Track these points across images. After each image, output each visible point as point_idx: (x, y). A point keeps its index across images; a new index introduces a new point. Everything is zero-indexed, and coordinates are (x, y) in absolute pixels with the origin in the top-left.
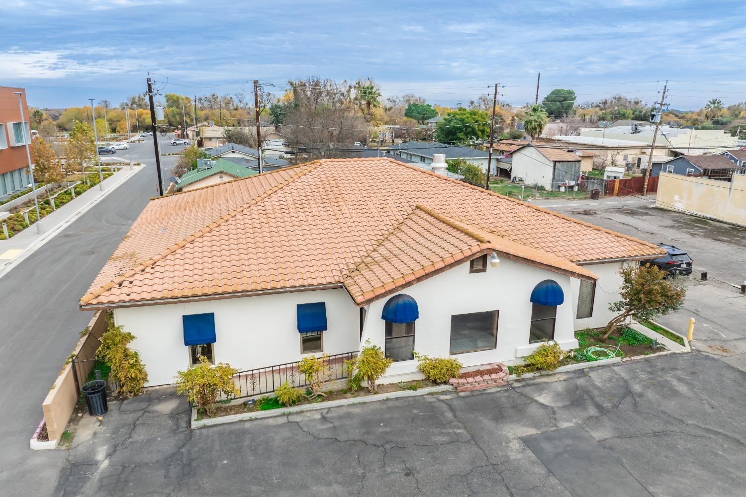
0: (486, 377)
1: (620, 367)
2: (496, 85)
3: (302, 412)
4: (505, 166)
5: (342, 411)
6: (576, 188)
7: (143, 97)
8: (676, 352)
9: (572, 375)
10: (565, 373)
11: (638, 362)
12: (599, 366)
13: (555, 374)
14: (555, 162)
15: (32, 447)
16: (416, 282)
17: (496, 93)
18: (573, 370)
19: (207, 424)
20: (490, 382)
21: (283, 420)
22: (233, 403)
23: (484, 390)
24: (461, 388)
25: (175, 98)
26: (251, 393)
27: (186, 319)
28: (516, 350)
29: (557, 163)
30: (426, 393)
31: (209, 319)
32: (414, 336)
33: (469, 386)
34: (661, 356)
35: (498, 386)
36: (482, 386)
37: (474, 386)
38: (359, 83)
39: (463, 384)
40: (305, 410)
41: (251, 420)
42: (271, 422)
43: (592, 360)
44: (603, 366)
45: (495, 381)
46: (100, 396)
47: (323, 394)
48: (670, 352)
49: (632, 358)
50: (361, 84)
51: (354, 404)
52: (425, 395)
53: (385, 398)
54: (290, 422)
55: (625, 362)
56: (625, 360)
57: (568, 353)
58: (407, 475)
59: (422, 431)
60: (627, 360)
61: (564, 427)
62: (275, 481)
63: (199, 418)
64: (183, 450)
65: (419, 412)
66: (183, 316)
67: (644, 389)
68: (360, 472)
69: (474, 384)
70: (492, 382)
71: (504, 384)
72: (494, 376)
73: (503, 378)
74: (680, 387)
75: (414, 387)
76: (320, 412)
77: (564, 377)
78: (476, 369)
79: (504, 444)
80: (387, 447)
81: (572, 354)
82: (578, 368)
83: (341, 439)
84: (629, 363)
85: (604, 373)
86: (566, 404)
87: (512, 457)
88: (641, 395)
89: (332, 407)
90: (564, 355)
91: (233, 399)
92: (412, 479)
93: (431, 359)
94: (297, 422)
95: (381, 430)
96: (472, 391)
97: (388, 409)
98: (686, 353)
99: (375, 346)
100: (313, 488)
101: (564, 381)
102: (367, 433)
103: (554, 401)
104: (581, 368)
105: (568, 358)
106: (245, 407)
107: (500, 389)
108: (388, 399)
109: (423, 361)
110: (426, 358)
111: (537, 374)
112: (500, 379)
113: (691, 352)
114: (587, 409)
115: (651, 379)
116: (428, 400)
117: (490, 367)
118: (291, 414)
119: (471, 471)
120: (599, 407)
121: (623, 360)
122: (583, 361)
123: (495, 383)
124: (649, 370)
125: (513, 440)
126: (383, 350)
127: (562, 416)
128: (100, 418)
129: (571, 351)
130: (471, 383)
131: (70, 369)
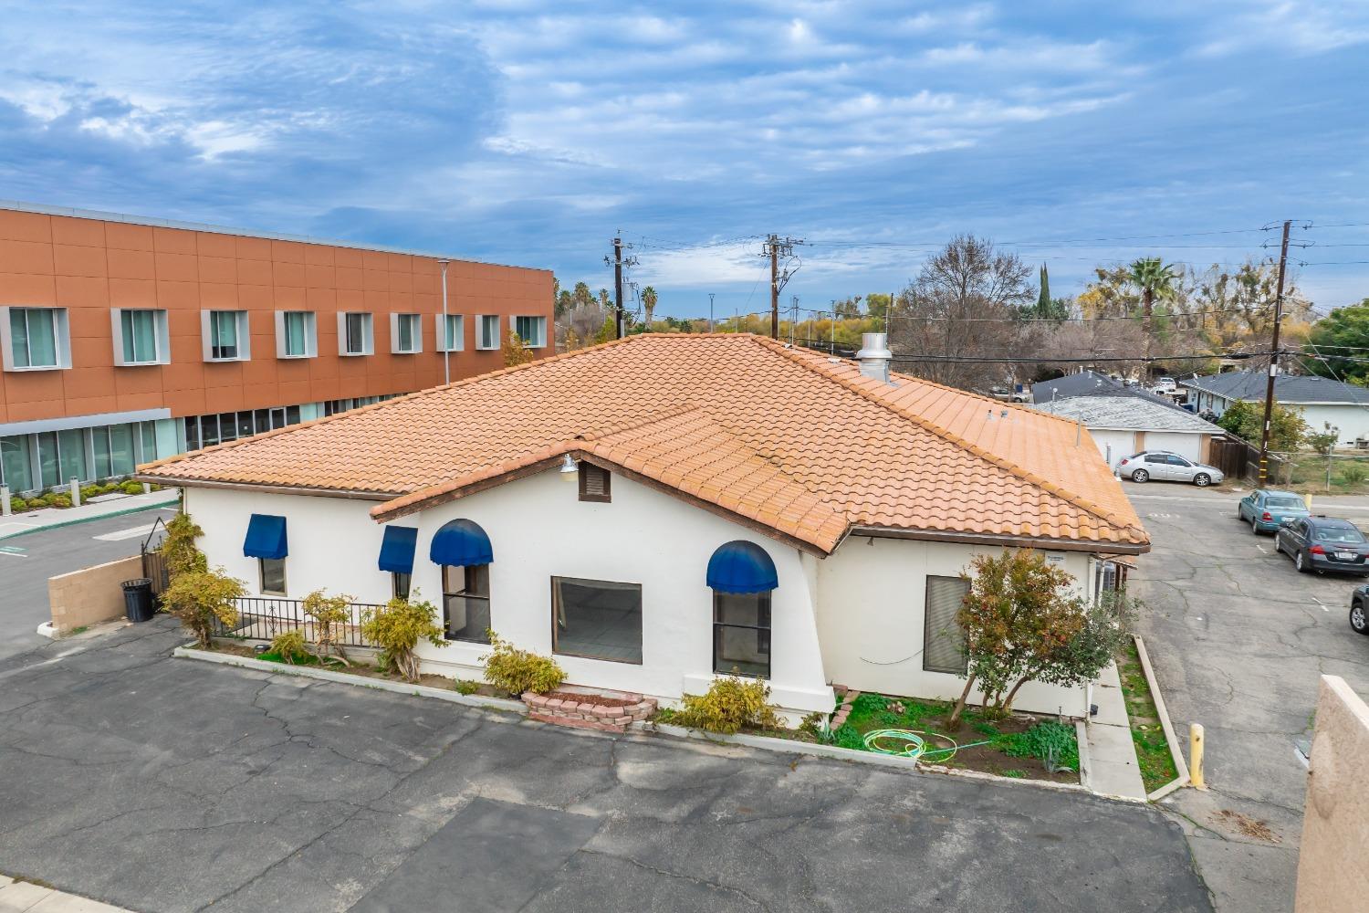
0: (586, 707)
1: (897, 776)
2: (1287, 225)
3: (297, 676)
5: (336, 689)
8: (1096, 793)
10: (760, 750)
11: (961, 780)
13: (737, 746)
15: (38, 632)
16: (460, 495)
17: (1285, 243)
19: (191, 656)
20: (587, 717)
21: (262, 676)
22: (248, 643)
23: (572, 729)
24: (533, 712)
26: (269, 637)
27: (256, 520)
28: (684, 678)
30: (480, 705)
31: (279, 524)
32: (488, 599)
33: (548, 713)
34: (1038, 788)
35: (603, 731)
36: (573, 721)
37: (557, 715)
39: (538, 705)
40: (302, 674)
41: (226, 664)
42: (250, 675)
43: (866, 749)
45: (598, 719)
46: (138, 596)
47: (346, 663)
48: (1079, 788)
49: (954, 771)
51: (367, 687)
52: (476, 707)
53: (414, 693)
54: (265, 681)
55: (923, 772)
56: (929, 769)
57: (810, 718)
58: (250, 773)
59: (375, 740)
60: (935, 770)
61: (572, 812)
62: (132, 725)
63: (194, 647)
64: (127, 671)
65: (420, 722)
66: (253, 515)
67: (859, 820)
68: (217, 750)
69: (558, 713)
70: (593, 720)
71: (617, 730)
72: (600, 709)
73: (614, 717)
74: (953, 845)
75: (467, 688)
76: (313, 682)
77: (746, 754)
78: (597, 692)
79: (440, 795)
80: (296, 739)
81: (823, 725)
82: (798, 751)
83: (271, 714)
84: (932, 776)
85: (834, 775)
86: (655, 787)
87: (411, 813)
88: (829, 826)
89: (336, 682)
90: (802, 722)
91: (248, 638)
92: (248, 777)
93: (518, 652)
94: (270, 683)
95: (334, 721)
96: (552, 724)
97: (395, 705)
98: (1121, 802)
99: (427, 604)
100: (147, 746)
101: (730, 759)
102: (310, 719)
103: (641, 778)
104: (803, 752)
105: (810, 729)
106: (251, 653)
107: (600, 735)
108: (418, 695)
109: (502, 651)
110: (510, 648)
111: (697, 734)
112: (607, 717)
113: (1141, 804)
114: (673, 807)
115: (916, 812)
116: (467, 714)
117: (623, 697)
118: (283, 673)
119: (325, 802)
120: (700, 813)
121: (923, 768)
122: (831, 742)
123: (598, 723)
124: (950, 799)
125: (464, 796)
126: (440, 613)
127: (607, 799)
128: (129, 624)
129: (818, 717)
130: (552, 709)
131: (137, 559)
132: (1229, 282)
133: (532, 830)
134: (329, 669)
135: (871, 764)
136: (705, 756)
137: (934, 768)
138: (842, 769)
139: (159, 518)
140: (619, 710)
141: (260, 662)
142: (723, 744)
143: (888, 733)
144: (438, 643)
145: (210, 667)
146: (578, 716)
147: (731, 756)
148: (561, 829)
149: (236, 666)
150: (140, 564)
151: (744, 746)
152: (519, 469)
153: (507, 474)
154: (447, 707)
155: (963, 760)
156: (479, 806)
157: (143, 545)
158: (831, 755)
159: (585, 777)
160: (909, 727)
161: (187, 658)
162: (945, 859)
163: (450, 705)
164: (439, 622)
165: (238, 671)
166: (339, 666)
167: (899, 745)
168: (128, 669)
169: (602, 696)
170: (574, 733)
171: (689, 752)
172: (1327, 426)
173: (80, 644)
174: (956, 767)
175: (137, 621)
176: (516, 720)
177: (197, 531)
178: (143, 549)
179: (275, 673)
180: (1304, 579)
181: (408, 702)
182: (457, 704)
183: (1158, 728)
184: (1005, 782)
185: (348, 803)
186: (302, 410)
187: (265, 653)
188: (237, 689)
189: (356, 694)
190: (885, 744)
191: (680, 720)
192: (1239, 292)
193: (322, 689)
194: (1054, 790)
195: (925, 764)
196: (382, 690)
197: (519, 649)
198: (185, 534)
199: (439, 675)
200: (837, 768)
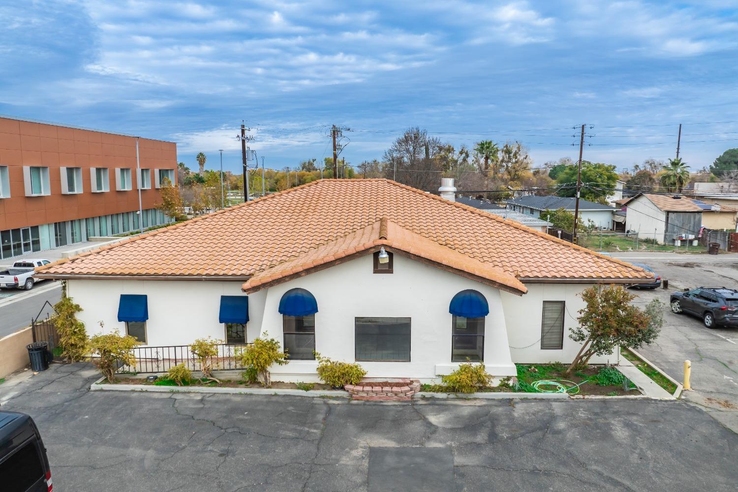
0: (387, 389)
1: (564, 403)
2: (583, 126)
3: (189, 392)
4: (620, 219)
5: (222, 398)
6: (695, 243)
8: (653, 398)
9: (492, 403)
10: (488, 400)
11: (592, 401)
12: (535, 399)
13: (475, 399)
14: (668, 212)
16: (303, 274)
17: (583, 134)
18: (501, 398)
19: (105, 389)
20: (389, 394)
22: (139, 376)
23: (381, 402)
24: (355, 396)
26: (155, 370)
27: (124, 298)
28: (435, 366)
29: (670, 214)
30: (319, 396)
31: (142, 300)
32: (314, 334)
33: (365, 395)
34: (628, 399)
35: (399, 401)
36: (380, 398)
37: (370, 395)
38: (506, 146)
39: (358, 391)
40: (193, 391)
41: (134, 391)
42: (156, 396)
43: (536, 391)
44: (542, 400)
45: (396, 395)
46: (39, 354)
47: (218, 381)
48: (645, 397)
49: (586, 397)
51: (240, 394)
52: (317, 397)
53: (273, 394)
54: (170, 398)
55: (573, 399)
56: (575, 397)
57: (504, 380)
58: (221, 455)
59: (278, 424)
60: (578, 397)
61: (430, 446)
62: (108, 437)
63: (101, 383)
64: (67, 403)
65: (293, 410)
66: (121, 295)
67: (569, 427)
68: (183, 445)
69: (371, 394)
70: (393, 395)
71: (407, 399)
72: (395, 389)
73: (406, 392)
74: (620, 432)
75: (306, 387)
76: (203, 395)
77: (484, 403)
78: (385, 380)
79: (347, 449)
80: (230, 430)
81: (511, 383)
82: (508, 398)
83: (197, 417)
84: (578, 401)
85: (535, 407)
86: (457, 426)
87: (342, 462)
89: (218, 393)
90: (500, 382)
91: (139, 373)
92: (222, 459)
93: (333, 363)
94: (176, 399)
95: (241, 417)
96: (368, 401)
97: (268, 402)
98: (666, 401)
99: (273, 340)
100: (131, 449)
101: (479, 406)
102: (225, 417)
103: (446, 422)
104: (511, 398)
105: (505, 386)
106: (146, 381)
107: (399, 403)
108: (276, 395)
109: (324, 363)
110: (328, 361)
111: (452, 396)
112: (402, 393)
113: (675, 401)
114: (477, 435)
115: (590, 419)
116: (314, 402)
117: (401, 381)
118: (178, 392)
119: (286, 465)
120: (493, 436)
121: (572, 397)
122: (520, 390)
123: (396, 397)
124: (598, 410)
125: (362, 447)
126: (282, 344)
127: (439, 436)
128: (35, 373)
129: (509, 378)
130: (367, 392)
131: (29, 330)
133: (419, 460)
134: (209, 386)
135: (547, 399)
136: (467, 407)
137: (576, 396)
138: (535, 403)
139: (47, 301)
140: (406, 388)
141: (158, 387)
142: (469, 399)
143: (541, 382)
144: (280, 363)
145: (126, 394)
146: (384, 394)
147: (478, 404)
148: (433, 456)
149: (142, 391)
150: (31, 333)
151: (479, 399)
152: (345, 257)
153: (336, 260)
154: (300, 399)
155: (584, 390)
156: (374, 454)
157: (33, 320)
158: (526, 397)
159: (416, 427)
160: (547, 379)
161: (102, 390)
162: (625, 439)
163: (300, 398)
164: (281, 350)
165: (146, 394)
166: (214, 383)
167: (552, 388)
168: (67, 402)
169: (389, 382)
170: (382, 404)
171: (456, 406)
172: (589, 221)
173: (11, 390)
174: (587, 395)
175: (40, 370)
176: (346, 402)
177: (78, 308)
178: (33, 323)
179: (173, 392)
181: (274, 399)
182: (304, 397)
183: (646, 365)
184: (612, 399)
185: (301, 464)
186: (40, 229)
187: (156, 380)
188: (158, 405)
189: (238, 399)
190: (546, 388)
191: (441, 389)
192: (503, 157)
193: (214, 399)
194: (636, 399)
195: (572, 395)
196: (251, 394)
197: (334, 361)
198: (68, 309)
199: (279, 382)
200: (533, 404)
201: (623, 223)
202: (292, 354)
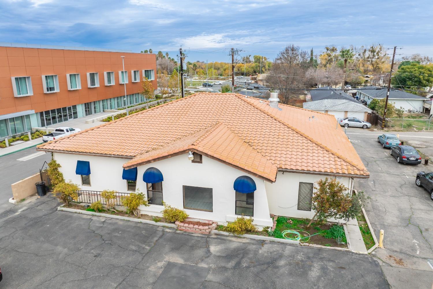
0: (196, 226)
1: (294, 247)
2: (395, 48)
3: (100, 216)
4: (427, 106)
5: (114, 221)
7: (248, 57)
8: (353, 251)
9: (253, 242)
10: (251, 239)
11: (313, 248)
12: (279, 242)
13: (244, 238)
15: (9, 201)
16: (152, 161)
17: (394, 53)
18: (259, 239)
19: (63, 210)
20: (197, 230)
21: (89, 217)
22: (81, 204)
23: (192, 233)
24: (179, 228)
25: (258, 58)
26: (89, 202)
27: (79, 162)
28: (226, 216)
31: (87, 164)
32: (162, 192)
33: (184, 228)
34: (336, 250)
35: (202, 234)
36: (192, 231)
38: (372, 48)
39: (181, 226)
40: (102, 216)
41: (76, 213)
42: (85, 216)
43: (284, 238)
44: (282, 243)
45: (200, 230)
47: (116, 211)
48: (348, 250)
49: (311, 245)
50: (374, 48)
51: (124, 220)
52: (161, 226)
54: (90, 219)
55: (301, 245)
56: (303, 244)
57: (266, 228)
58: (95, 256)
59: (132, 241)
60: (305, 245)
61: (200, 266)
62: (51, 239)
63: (64, 207)
64: (44, 217)
65: (144, 233)
67: (286, 265)
68: (82, 248)
69: (187, 228)
71: (206, 233)
72: (201, 227)
73: (205, 230)
74: (315, 273)
75: (157, 219)
76: (106, 218)
77: (248, 241)
78: (198, 220)
79: (157, 261)
80: (107, 242)
81: (269, 230)
82: (263, 239)
83: (96, 232)
84: (304, 247)
85: (276, 248)
86: (222, 255)
87: (150, 269)
88: (277, 267)
89: (113, 218)
90: (263, 229)
91: (81, 202)
92: (94, 258)
93: (172, 208)
94: (92, 220)
95: (116, 234)
96: (186, 232)
97: (135, 227)
98: (360, 254)
99: (142, 193)
100: (58, 247)
101: (243, 243)
102: (109, 234)
103: (218, 252)
104: (265, 240)
105: (266, 232)
106: (83, 208)
107: (201, 236)
108: (141, 223)
109: (167, 208)
110: (170, 207)
111: (232, 234)
112: (203, 229)
113: (366, 255)
114: (230, 262)
115: (302, 261)
116: (158, 229)
117: (207, 222)
118: (95, 216)
119: (122, 266)
120: (238, 264)
121: (301, 244)
122: (273, 236)
123: (200, 231)
124: (311, 255)
125: (165, 261)
126: (146, 196)
127: (209, 260)
128: (39, 197)
129: (268, 228)
130: (186, 227)
131: (39, 174)
132: (366, 52)
133: (189, 274)
134: (111, 214)
135: (286, 243)
136: (236, 242)
137: (305, 244)
138: (277, 245)
139: (45, 161)
140: (207, 227)
141: (87, 211)
142: (240, 238)
143: (289, 231)
144: (146, 205)
145: (71, 214)
146: (194, 229)
147: (244, 242)
148: (198, 272)
149: (79, 213)
150: (40, 176)
151: (246, 238)
152: (173, 154)
153: (168, 155)
154: (151, 227)
155: (313, 240)
156: (170, 265)
157: (40, 170)
158: (273, 240)
159: (200, 252)
160: (295, 229)
161: (62, 211)
162: (313, 278)
163: (152, 226)
164: (146, 199)
165: (80, 215)
166: (113, 213)
167: (293, 236)
168: (44, 216)
169: (200, 222)
170: (193, 235)
171: (230, 241)
172: (401, 108)
173: (25, 206)
174: (311, 243)
175: (41, 195)
176: (174, 231)
177: (59, 166)
179: (93, 215)
180: (400, 166)
181: (139, 225)
182: (154, 225)
183: (367, 225)
184: (326, 248)
185: (129, 267)
186: (77, 107)
187: (88, 208)
188: (82, 223)
189: (121, 223)
190: (289, 236)
191: (226, 229)
192: (369, 55)
193: (110, 221)
194: (341, 251)
195: (302, 243)
196: (129, 221)
197: (173, 207)
198: (55, 167)
199: (146, 215)
200: (276, 245)
201: (429, 109)
202: (151, 201)
